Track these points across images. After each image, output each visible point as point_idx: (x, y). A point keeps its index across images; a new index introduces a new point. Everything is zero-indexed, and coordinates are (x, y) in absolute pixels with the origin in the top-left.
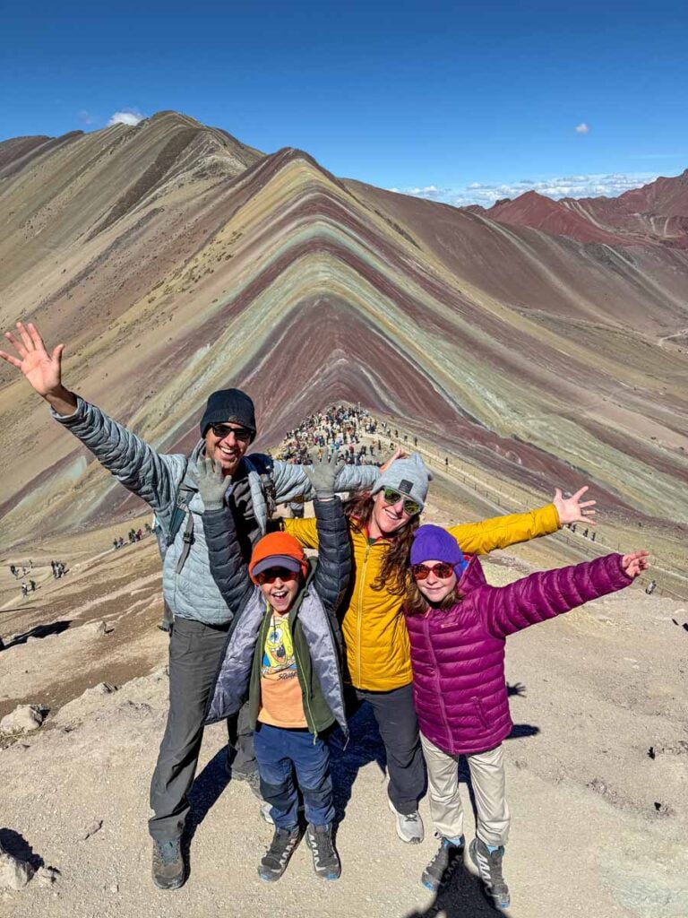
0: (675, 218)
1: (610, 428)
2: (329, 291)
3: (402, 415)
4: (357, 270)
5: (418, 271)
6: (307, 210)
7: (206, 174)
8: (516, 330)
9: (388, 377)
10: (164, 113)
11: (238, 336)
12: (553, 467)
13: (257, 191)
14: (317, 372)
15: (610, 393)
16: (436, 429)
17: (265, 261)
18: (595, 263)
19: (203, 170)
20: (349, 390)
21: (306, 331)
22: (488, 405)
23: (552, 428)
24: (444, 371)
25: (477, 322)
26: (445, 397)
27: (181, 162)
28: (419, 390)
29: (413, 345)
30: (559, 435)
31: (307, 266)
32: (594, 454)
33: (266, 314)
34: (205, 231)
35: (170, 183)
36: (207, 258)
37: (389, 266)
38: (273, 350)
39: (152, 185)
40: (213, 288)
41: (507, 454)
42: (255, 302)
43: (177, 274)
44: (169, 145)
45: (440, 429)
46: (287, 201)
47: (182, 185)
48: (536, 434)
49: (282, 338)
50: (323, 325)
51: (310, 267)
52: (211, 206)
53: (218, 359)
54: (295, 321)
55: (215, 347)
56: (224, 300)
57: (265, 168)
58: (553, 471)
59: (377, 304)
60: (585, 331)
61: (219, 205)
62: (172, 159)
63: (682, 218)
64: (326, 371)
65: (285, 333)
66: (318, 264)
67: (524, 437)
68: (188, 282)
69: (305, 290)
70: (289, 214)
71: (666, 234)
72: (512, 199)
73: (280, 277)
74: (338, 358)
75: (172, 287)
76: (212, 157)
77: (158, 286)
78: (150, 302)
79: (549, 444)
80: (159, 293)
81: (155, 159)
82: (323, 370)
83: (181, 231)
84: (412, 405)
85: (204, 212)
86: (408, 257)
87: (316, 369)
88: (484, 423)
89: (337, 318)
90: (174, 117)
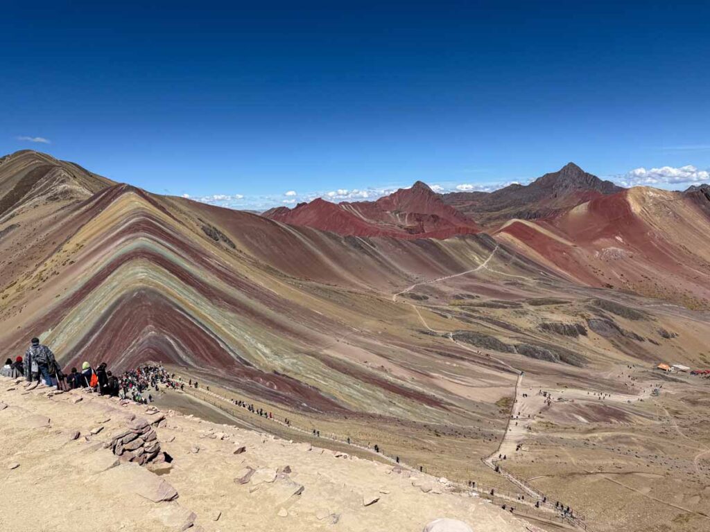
0: (411, 214)
1: (337, 358)
2: (145, 285)
3: (195, 366)
4: (168, 270)
5: (216, 266)
6: (133, 229)
7: (57, 198)
8: (285, 300)
9: (186, 340)
10: (23, 152)
11: (75, 321)
12: (297, 389)
13: (96, 214)
14: (133, 343)
15: (342, 336)
16: (219, 372)
17: (99, 266)
18: (352, 248)
19: (55, 195)
20: (155, 353)
21: (126, 314)
22: (258, 352)
23: (299, 363)
24: (228, 333)
25: (256, 297)
26: (228, 350)
27: (37, 189)
28: (209, 347)
29: (206, 317)
30: (304, 367)
31: (130, 269)
32: (325, 376)
33: (97, 303)
34: (54, 243)
35: (27, 205)
36: (55, 263)
37: (193, 265)
38: (101, 329)
39: (11, 205)
40: (57, 287)
41: (268, 384)
42: (89, 296)
43: (28, 276)
44: (26, 177)
45: (222, 372)
46: (119, 222)
47: (37, 206)
48: (289, 368)
49: (108, 320)
50: (139, 309)
51: (132, 270)
52: (60, 224)
53: (57, 339)
54: (118, 308)
55: (56, 331)
56: (66, 295)
57: (104, 197)
58: (296, 391)
59: (181, 292)
60: (342, 294)
61: (66, 224)
62: (29, 187)
63: (415, 214)
64: (140, 341)
65: (111, 317)
66: (138, 267)
67: (280, 371)
68: (38, 282)
69: (127, 286)
70: (120, 231)
71: (407, 224)
72: (308, 202)
73: (109, 277)
74: (149, 331)
75: (24, 286)
76: (64, 186)
77: (12, 286)
78: (3, 298)
79: (296, 374)
80: (12, 292)
81: (14, 187)
82: (138, 341)
83: (34, 242)
84: (202, 357)
85: (55, 228)
86: (209, 257)
87: (133, 341)
88: (254, 365)
89: (150, 304)
90: (33, 154)
